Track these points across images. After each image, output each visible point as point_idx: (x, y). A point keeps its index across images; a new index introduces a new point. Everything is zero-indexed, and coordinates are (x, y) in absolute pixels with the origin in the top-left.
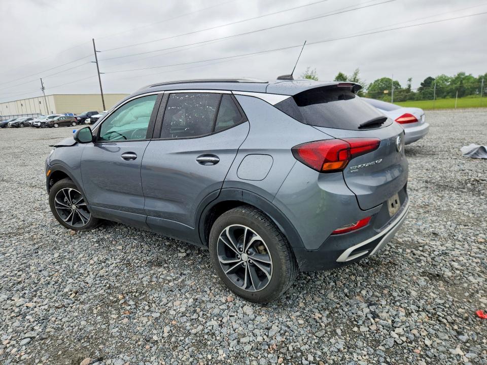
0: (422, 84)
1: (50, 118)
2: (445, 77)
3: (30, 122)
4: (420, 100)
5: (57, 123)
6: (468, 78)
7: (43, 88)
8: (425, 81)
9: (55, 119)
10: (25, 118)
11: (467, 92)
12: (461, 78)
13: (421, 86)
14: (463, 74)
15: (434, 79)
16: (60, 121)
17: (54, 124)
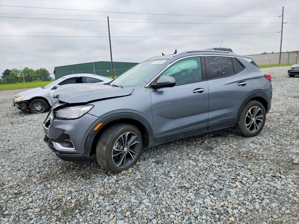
0: (3, 74)
2: (17, 70)
4: (5, 84)
6: (31, 71)
8: (5, 72)
11: (33, 79)
12: (26, 71)
13: (3, 75)
14: (27, 68)
15: (10, 71)
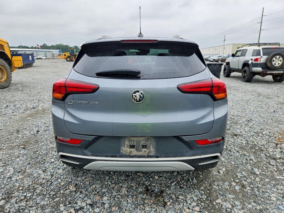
1: (218, 57)
3: (209, 58)
5: (221, 60)
7: (225, 40)
9: (221, 58)
10: (208, 56)
16: (223, 59)
17: (219, 60)
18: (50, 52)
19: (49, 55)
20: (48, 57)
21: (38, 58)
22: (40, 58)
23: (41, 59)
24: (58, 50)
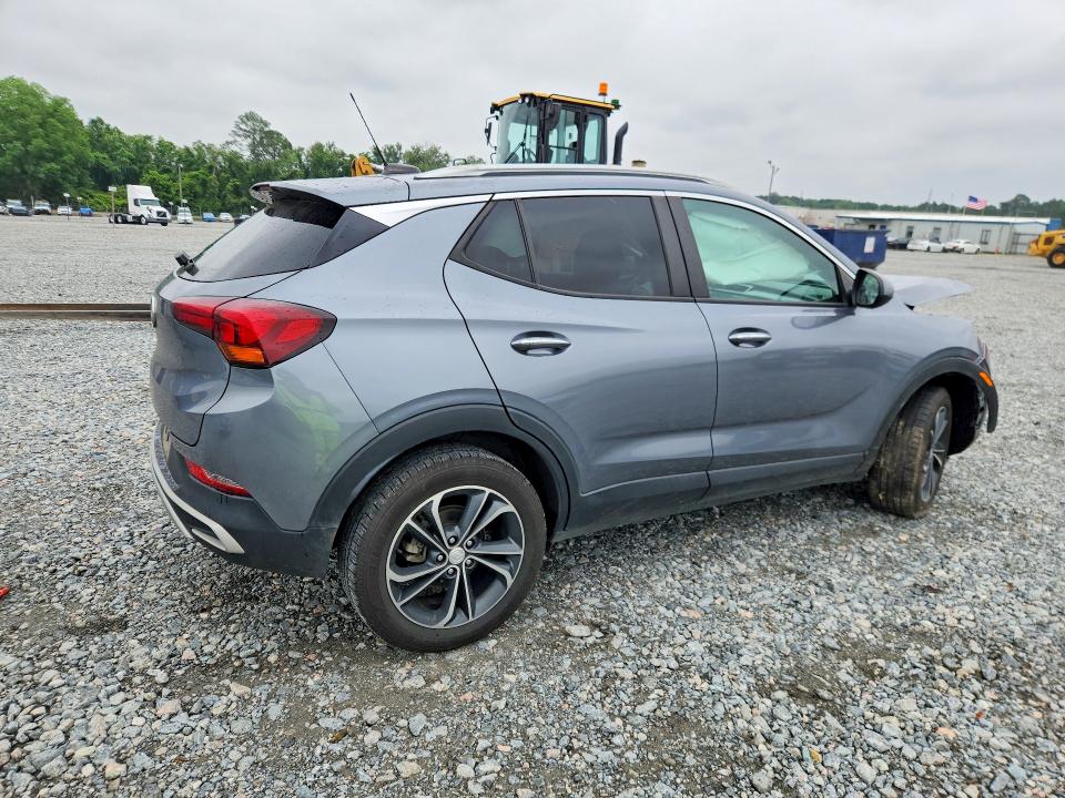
18: (1007, 228)
19: (998, 239)
20: (990, 248)
21: (947, 247)
22: (954, 250)
23: (959, 252)
24: (1046, 221)
